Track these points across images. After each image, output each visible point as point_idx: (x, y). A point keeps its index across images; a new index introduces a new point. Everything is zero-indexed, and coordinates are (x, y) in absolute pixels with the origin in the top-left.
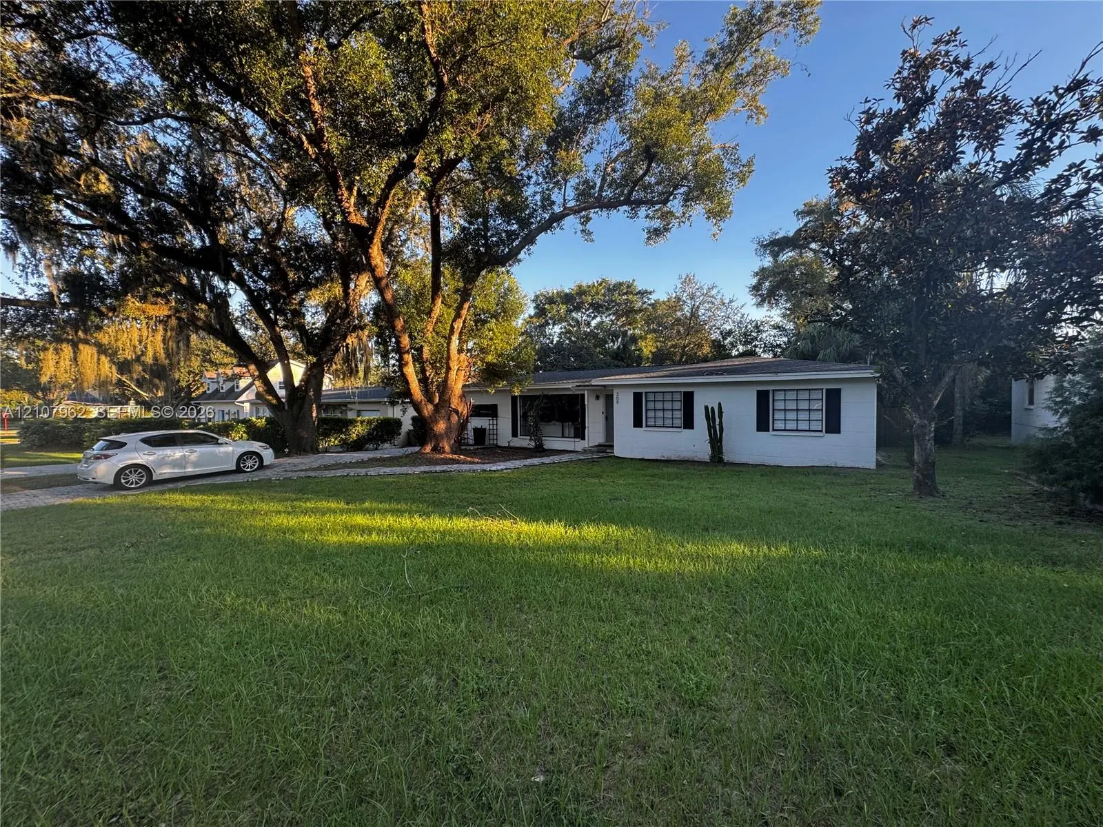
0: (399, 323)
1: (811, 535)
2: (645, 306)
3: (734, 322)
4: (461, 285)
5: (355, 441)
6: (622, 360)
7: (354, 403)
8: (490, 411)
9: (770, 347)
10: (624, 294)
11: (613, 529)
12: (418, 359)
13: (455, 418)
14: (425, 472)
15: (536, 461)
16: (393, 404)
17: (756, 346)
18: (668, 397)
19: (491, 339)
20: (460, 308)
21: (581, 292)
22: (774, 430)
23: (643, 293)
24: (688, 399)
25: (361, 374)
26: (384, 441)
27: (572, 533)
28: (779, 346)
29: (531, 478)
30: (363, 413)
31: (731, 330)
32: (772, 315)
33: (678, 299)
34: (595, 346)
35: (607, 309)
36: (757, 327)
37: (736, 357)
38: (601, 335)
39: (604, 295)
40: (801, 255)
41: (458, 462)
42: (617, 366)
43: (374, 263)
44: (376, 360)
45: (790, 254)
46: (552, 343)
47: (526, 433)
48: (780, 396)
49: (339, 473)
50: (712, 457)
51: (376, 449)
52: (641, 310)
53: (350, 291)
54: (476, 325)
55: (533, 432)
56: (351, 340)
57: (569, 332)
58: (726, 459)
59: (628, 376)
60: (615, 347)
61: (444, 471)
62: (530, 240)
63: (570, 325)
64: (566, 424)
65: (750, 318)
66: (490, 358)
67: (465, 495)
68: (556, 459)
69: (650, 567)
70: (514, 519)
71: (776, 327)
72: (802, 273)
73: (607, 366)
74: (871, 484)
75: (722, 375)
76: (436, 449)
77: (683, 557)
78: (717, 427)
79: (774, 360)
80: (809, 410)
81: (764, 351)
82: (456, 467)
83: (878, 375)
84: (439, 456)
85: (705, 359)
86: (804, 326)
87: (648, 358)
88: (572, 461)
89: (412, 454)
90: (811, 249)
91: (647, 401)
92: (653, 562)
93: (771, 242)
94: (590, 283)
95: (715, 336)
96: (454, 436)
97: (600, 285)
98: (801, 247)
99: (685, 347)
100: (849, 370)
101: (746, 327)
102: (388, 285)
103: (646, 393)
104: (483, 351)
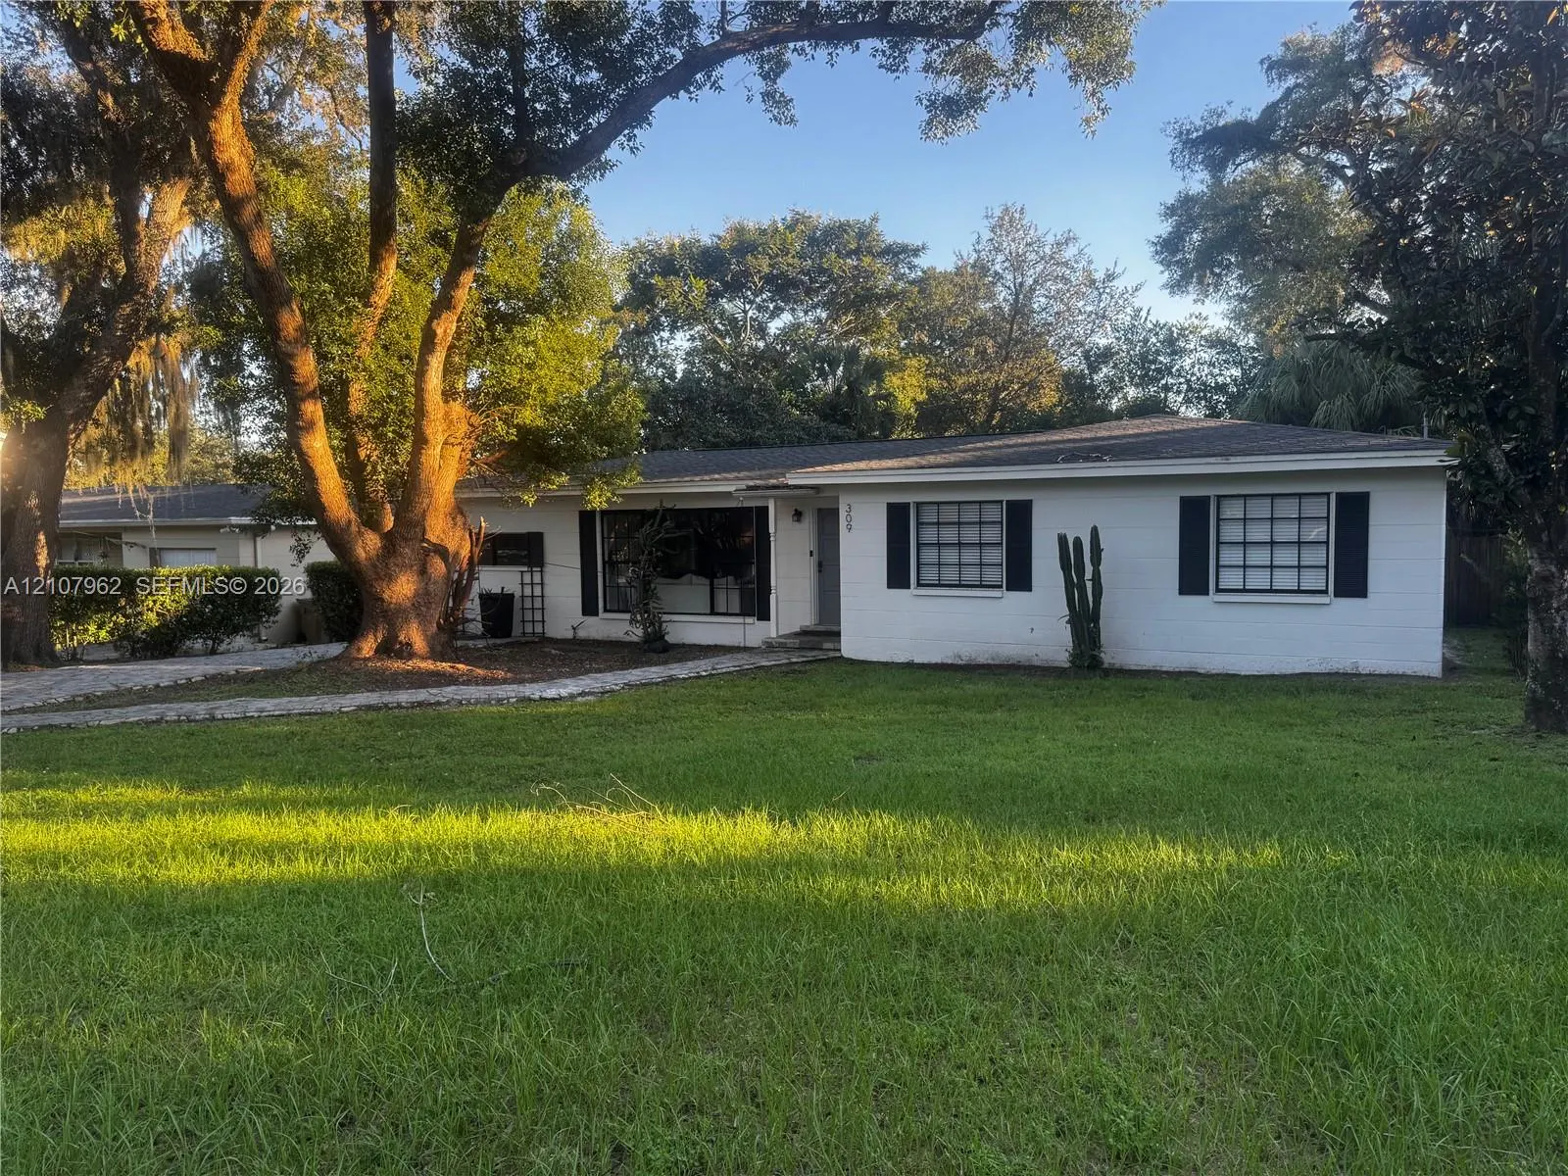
0: (291, 321)
1: (1322, 822)
2: (901, 285)
3: (1116, 330)
4: (447, 220)
5: (153, 632)
6: (846, 420)
7: (145, 529)
8: (525, 550)
9: (1200, 392)
10: (849, 254)
11: (883, 822)
12: (338, 415)
13: (438, 567)
14: (369, 708)
15: (654, 673)
16: (258, 531)
17: (1167, 388)
18: (971, 515)
19: (530, 366)
20: (451, 282)
21: (744, 244)
22: (1218, 590)
23: (898, 253)
24: (1019, 519)
25: (161, 454)
26: (236, 630)
27: (788, 836)
28: (1221, 388)
29: (649, 714)
30: (168, 557)
31: (1108, 348)
32: (1214, 313)
33: (981, 268)
34: (780, 387)
35: (809, 292)
36: (1170, 341)
37: (1118, 416)
38: (792, 359)
39: (802, 256)
40: (1275, 166)
41: (451, 680)
42: (835, 439)
43: (222, 157)
44: (202, 416)
45: (1250, 164)
46: (672, 375)
47: (619, 604)
48: (1233, 510)
49: (134, 714)
50: (1077, 656)
51: (213, 652)
52: (890, 296)
53: (140, 228)
54: (490, 327)
55: (641, 603)
56: (139, 359)
57: (714, 348)
58: (1110, 656)
59: (874, 464)
60: (829, 387)
61: (420, 704)
62: (632, 113)
63: (715, 330)
64: (720, 582)
65: (1153, 318)
66: (529, 416)
67: (499, 761)
68: (702, 666)
69: (987, 901)
70: (646, 808)
71: (1217, 342)
72: (1278, 213)
73: (813, 437)
74: (1434, 710)
75: (1099, 459)
76: (389, 648)
77: (1057, 877)
78: (1089, 585)
79: (1212, 423)
80: (1299, 543)
81: (1187, 401)
82: (449, 692)
83: (1456, 462)
84: (398, 665)
85: (1046, 423)
86: (1283, 341)
87: (908, 417)
88: (742, 673)
89: (322, 661)
90: (1299, 156)
91: (919, 524)
92: (991, 892)
93: (1206, 133)
94: (766, 224)
95: (1072, 362)
96: (436, 613)
97: (791, 228)
98: (1276, 148)
99: (998, 389)
100: (1390, 448)
101: (1146, 341)
102: (259, 217)
103: (918, 505)
104: (513, 396)
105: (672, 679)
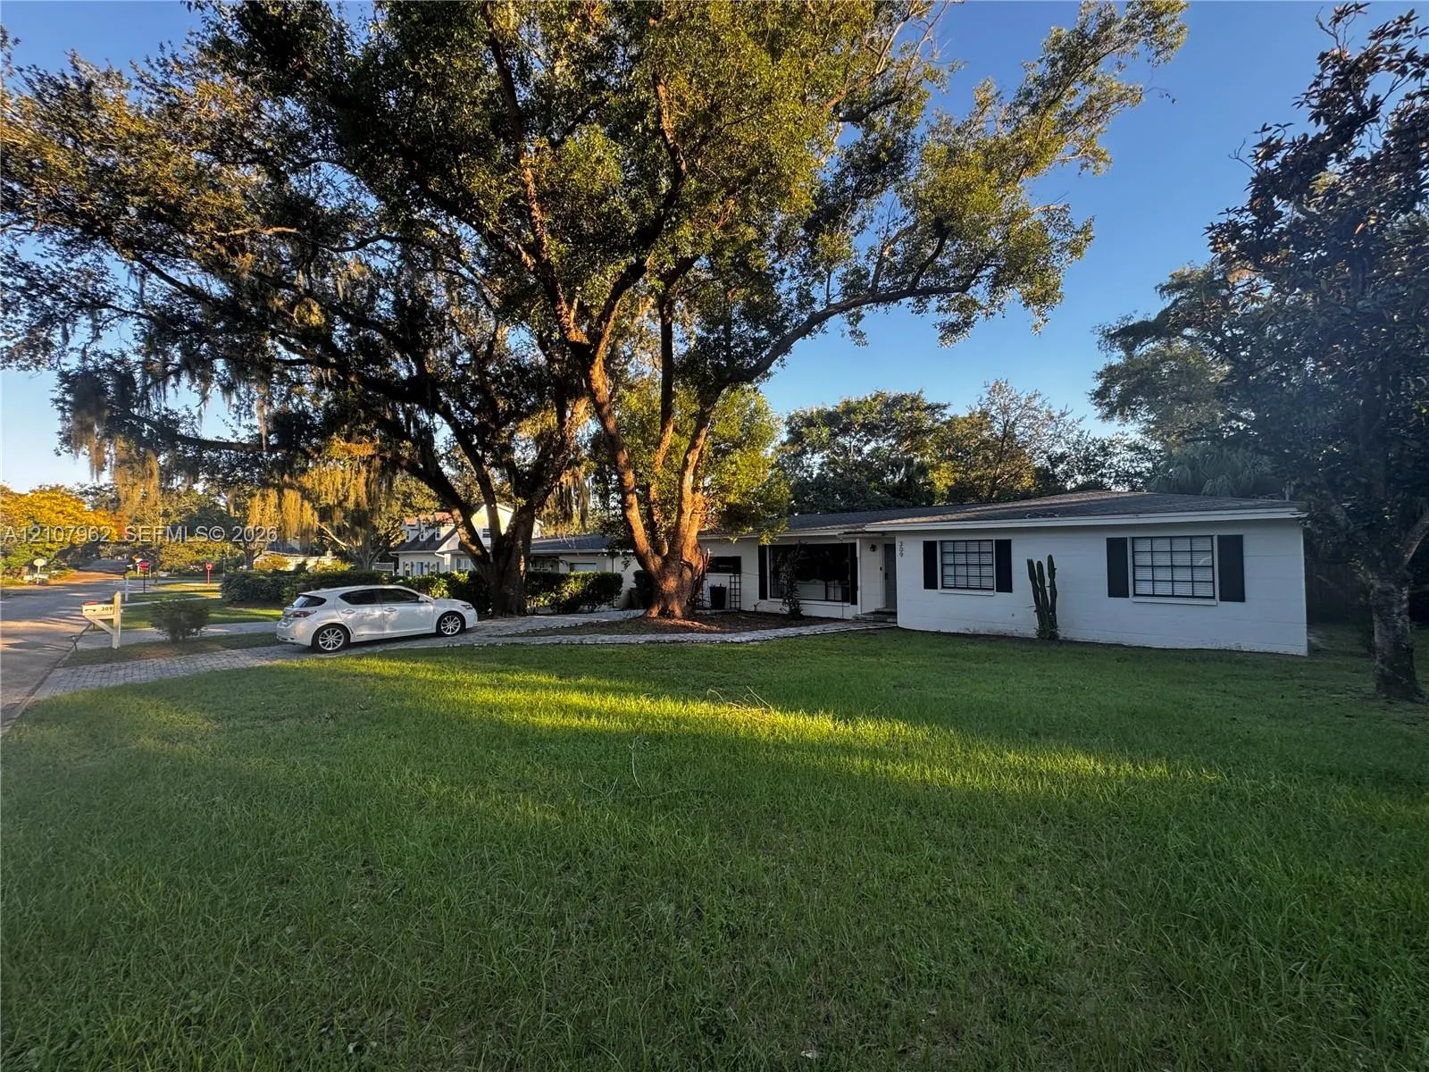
0: (623, 457)
1: (1202, 751)
2: (937, 424)
3: (1067, 443)
4: (697, 407)
5: (567, 602)
6: (906, 497)
7: (569, 554)
8: (732, 565)
9: (1125, 477)
10: (907, 410)
11: (900, 727)
12: (644, 500)
13: (688, 574)
14: (651, 642)
15: (792, 631)
16: (613, 555)
17: (1102, 475)
18: (961, 547)
19: (734, 474)
20: (696, 435)
21: (849, 409)
22: (1135, 595)
23: (933, 408)
24: (1003, 551)
25: (576, 520)
26: (601, 602)
27: (844, 730)
28: (1139, 474)
29: (785, 653)
30: (578, 567)
31: (1063, 454)
32: (1130, 430)
33: (984, 414)
34: (869, 480)
35: (885, 431)
36: (1103, 448)
37: (1073, 491)
38: (877, 465)
39: (880, 413)
40: (1169, 345)
41: (691, 630)
42: (901, 507)
43: (595, 386)
44: (593, 502)
45: (1152, 345)
46: (811, 476)
47: (778, 594)
48: (1141, 546)
49: (550, 640)
50: (1041, 632)
51: (592, 612)
52: (931, 430)
53: (566, 420)
54: (715, 457)
55: (787, 594)
56: (566, 479)
57: (834, 462)
58: (1062, 634)
59: (915, 520)
60: (897, 480)
61: (674, 642)
62: (783, 348)
63: (835, 453)
64: (831, 583)
65: (1092, 436)
66: (732, 498)
67: (705, 674)
68: (818, 629)
69: (954, 781)
70: (766, 707)
71: (1133, 447)
72: (1172, 371)
73: (888, 506)
74: (1300, 678)
75: (1052, 516)
76: (665, 613)
77: (1002, 771)
78: (1048, 590)
79: (1132, 494)
80: (1192, 567)
81: (1116, 483)
82: (689, 636)
83: (1305, 515)
84: (668, 622)
85: (1026, 495)
86: (1179, 445)
87: (943, 494)
88: (839, 633)
89: (635, 618)
90: (1185, 337)
91: (942, 553)
92: (958, 775)
93: (1121, 330)
94: (861, 398)
95: (1041, 462)
96: (686, 596)
97: (874, 400)
98: (1169, 334)
99: (996, 478)
100: (1256, 507)
101: (1087, 448)
102: (610, 411)
103: (942, 542)
104: (724, 489)
105: (800, 635)
